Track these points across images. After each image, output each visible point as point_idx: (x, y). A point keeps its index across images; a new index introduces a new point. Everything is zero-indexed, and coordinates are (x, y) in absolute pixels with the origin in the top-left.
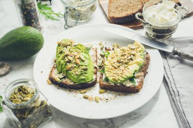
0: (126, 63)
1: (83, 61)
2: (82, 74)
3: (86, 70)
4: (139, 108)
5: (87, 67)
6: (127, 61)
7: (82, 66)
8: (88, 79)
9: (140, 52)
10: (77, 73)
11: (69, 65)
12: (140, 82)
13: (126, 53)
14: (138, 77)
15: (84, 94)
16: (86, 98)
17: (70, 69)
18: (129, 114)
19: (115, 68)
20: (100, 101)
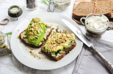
0: (59, 44)
1: (38, 33)
2: (33, 40)
3: (37, 38)
4: (54, 70)
5: (38, 37)
6: (60, 42)
7: (36, 35)
8: (36, 44)
9: (70, 40)
10: (32, 38)
11: (30, 33)
12: (60, 56)
13: (62, 38)
14: (60, 53)
15: (31, 50)
16: (31, 52)
17: (29, 35)
18: (47, 70)
19: (52, 44)
20: (36, 57)
